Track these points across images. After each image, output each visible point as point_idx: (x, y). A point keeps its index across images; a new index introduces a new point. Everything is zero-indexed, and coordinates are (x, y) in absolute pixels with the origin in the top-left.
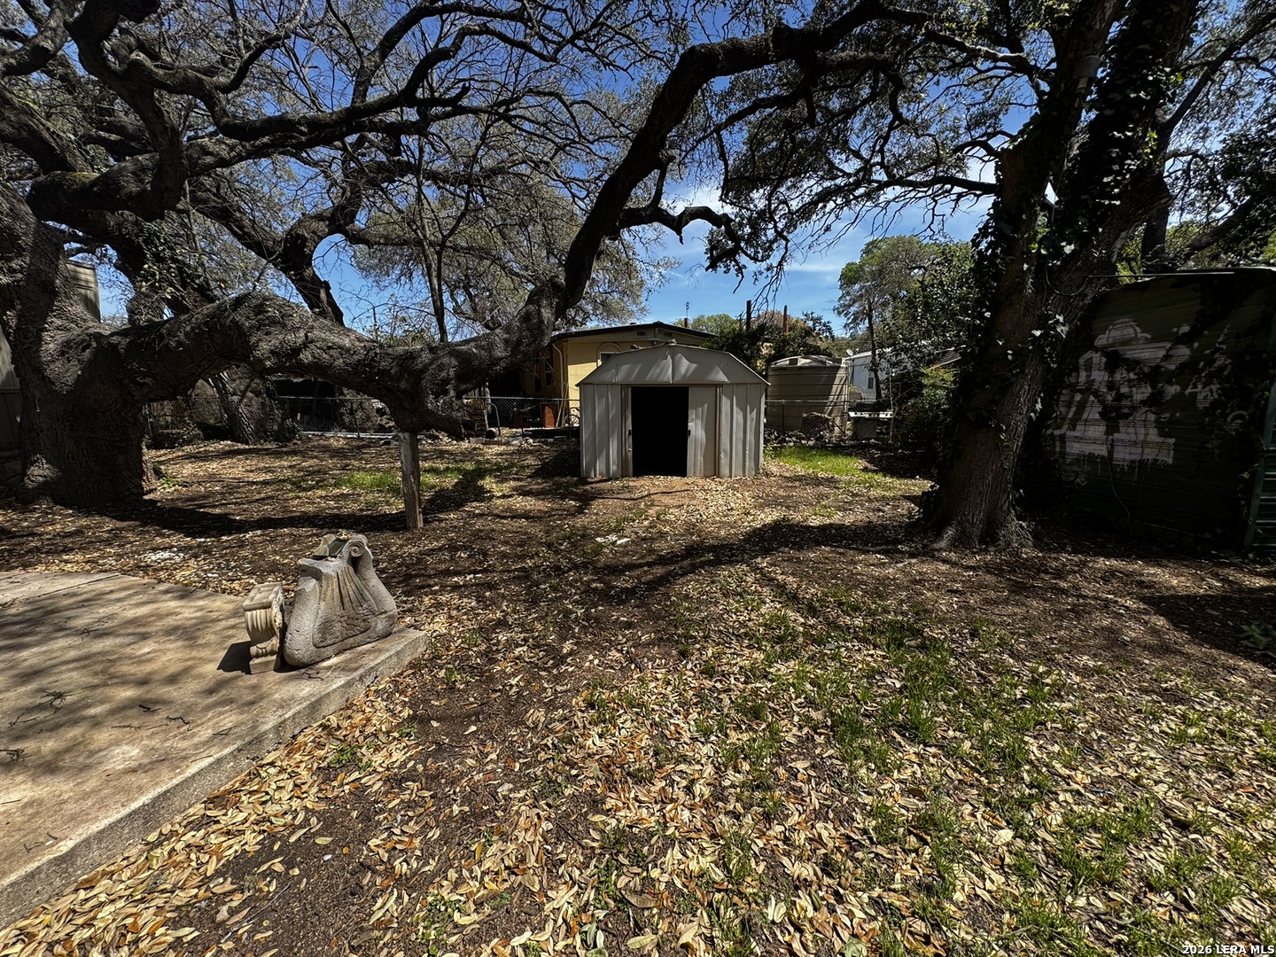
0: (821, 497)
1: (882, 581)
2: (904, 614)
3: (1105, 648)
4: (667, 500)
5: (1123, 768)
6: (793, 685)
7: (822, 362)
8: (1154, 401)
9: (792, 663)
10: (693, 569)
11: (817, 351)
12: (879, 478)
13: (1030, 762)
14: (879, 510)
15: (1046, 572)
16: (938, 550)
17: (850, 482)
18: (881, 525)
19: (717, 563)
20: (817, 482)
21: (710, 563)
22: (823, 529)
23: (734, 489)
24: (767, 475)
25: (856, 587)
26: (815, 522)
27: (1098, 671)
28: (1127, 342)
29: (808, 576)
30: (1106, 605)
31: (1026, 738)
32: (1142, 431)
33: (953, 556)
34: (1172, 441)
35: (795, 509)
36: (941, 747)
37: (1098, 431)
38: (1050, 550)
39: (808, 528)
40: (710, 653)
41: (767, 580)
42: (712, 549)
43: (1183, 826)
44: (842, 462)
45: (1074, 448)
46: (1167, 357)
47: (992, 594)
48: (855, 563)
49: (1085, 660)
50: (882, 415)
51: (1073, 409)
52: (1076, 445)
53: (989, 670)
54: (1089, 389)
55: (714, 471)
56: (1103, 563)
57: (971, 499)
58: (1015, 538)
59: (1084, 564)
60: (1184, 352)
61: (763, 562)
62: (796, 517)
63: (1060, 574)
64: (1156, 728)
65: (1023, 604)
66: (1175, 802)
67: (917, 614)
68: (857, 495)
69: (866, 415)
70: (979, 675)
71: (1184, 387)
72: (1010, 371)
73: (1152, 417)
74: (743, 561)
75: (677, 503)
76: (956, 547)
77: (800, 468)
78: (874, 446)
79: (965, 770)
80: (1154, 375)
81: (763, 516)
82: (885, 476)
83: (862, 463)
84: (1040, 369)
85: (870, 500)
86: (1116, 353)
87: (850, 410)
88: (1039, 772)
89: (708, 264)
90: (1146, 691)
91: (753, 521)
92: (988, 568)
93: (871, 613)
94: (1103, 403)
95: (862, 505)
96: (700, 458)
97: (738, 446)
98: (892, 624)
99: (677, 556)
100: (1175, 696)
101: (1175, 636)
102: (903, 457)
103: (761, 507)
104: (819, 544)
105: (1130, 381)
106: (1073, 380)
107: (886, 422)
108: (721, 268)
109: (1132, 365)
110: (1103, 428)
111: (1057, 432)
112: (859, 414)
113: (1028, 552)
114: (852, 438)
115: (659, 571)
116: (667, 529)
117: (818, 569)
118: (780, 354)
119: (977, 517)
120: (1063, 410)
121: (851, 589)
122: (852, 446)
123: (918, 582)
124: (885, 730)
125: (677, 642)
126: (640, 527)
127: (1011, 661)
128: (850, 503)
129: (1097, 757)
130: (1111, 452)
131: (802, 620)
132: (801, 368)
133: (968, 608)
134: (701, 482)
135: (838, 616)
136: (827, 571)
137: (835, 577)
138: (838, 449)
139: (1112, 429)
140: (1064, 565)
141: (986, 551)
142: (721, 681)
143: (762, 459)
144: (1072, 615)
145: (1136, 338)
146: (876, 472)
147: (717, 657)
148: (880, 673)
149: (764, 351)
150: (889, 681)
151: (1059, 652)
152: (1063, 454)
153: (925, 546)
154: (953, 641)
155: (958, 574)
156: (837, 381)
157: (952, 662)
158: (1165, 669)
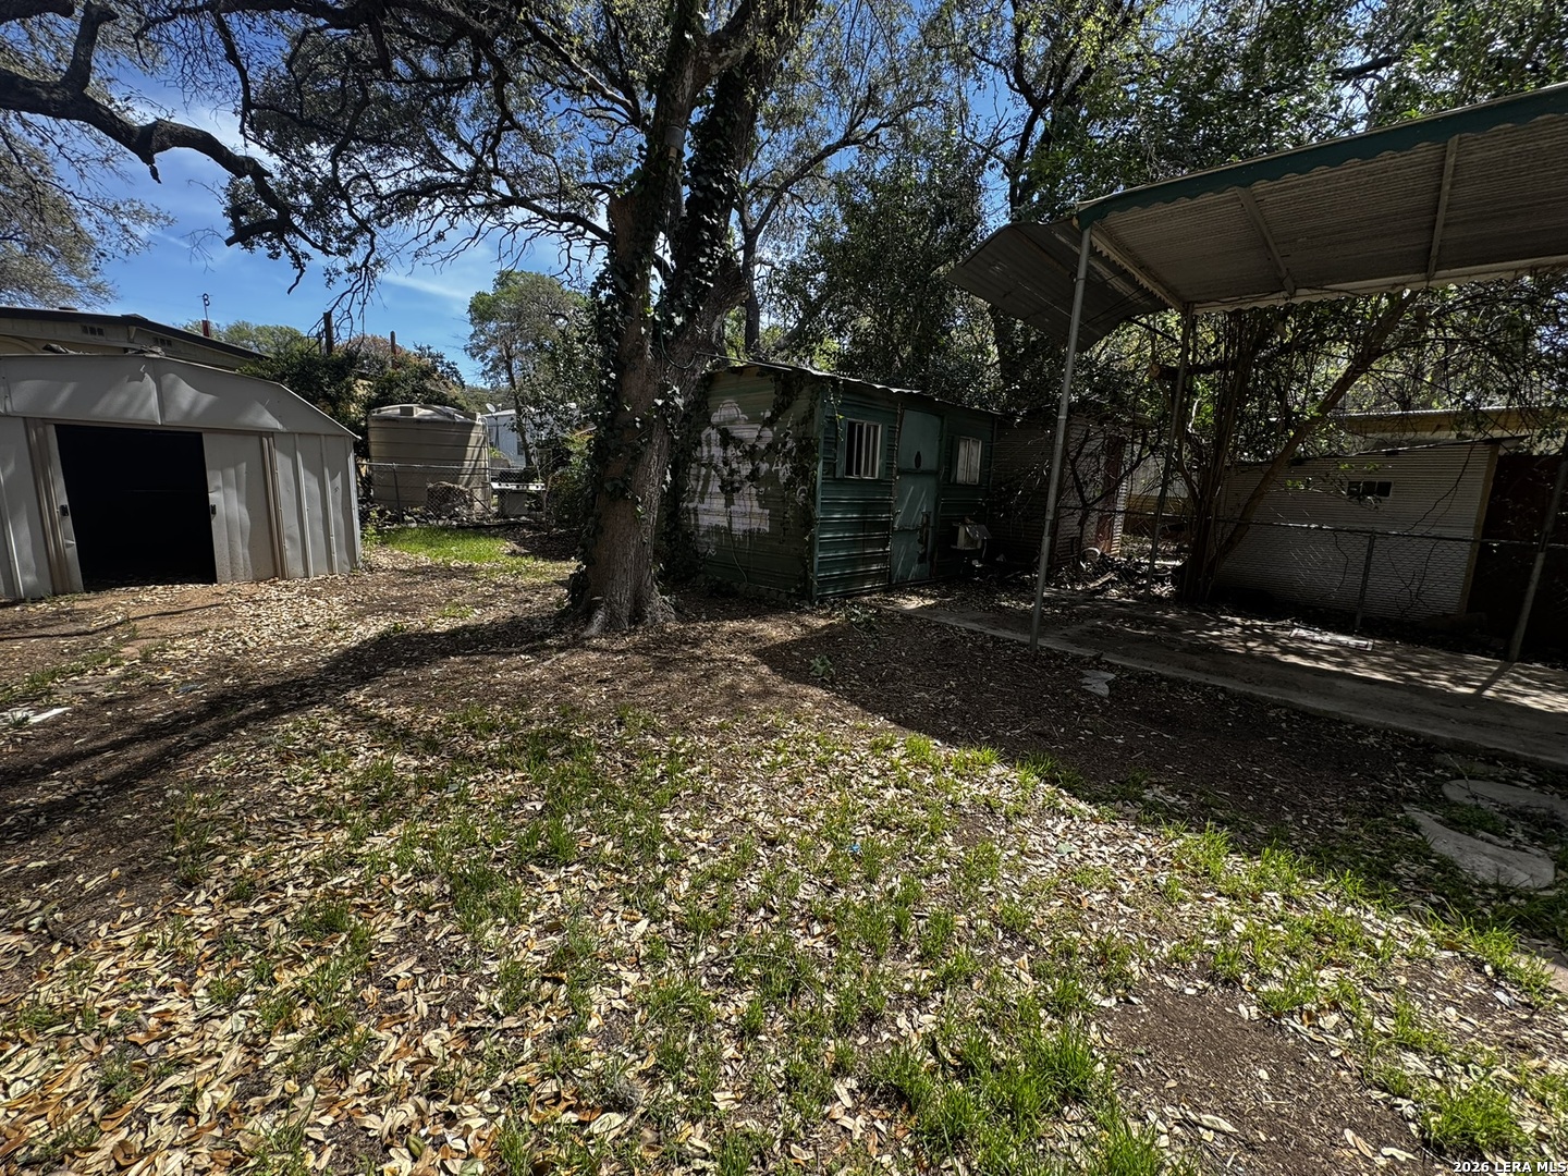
0: (453, 592)
1: (524, 687)
2: (549, 720)
3: (727, 704)
4: (168, 626)
5: (736, 812)
6: (395, 860)
7: (449, 415)
8: (754, 476)
9: (395, 830)
10: (220, 734)
11: (441, 400)
12: (529, 562)
13: (666, 839)
14: (527, 601)
15: (686, 643)
16: (588, 639)
17: (492, 570)
18: (528, 619)
19: (275, 712)
20: (450, 573)
21: (260, 716)
22: (452, 634)
23: (311, 594)
24: (371, 570)
25: (494, 701)
26: (442, 626)
27: (722, 727)
28: (732, 422)
29: (428, 700)
30: (729, 663)
31: (661, 816)
32: (748, 503)
33: (604, 642)
34: (767, 511)
35: (415, 612)
36: (583, 861)
37: (719, 503)
38: (689, 621)
39: (432, 636)
40: (246, 860)
41: (363, 719)
42: (265, 692)
43: (772, 843)
44: (483, 545)
45: (706, 521)
46: (759, 437)
47: (639, 676)
48: (495, 671)
49: (714, 720)
50: (532, 488)
51: (701, 483)
52: (706, 517)
53: (633, 757)
54: (710, 465)
55: (274, 569)
56: (730, 625)
57: (617, 577)
58: (659, 613)
59: (714, 629)
60: (768, 434)
61: (357, 697)
62: (415, 624)
63: (696, 643)
64: (758, 765)
65: (666, 679)
66: (770, 825)
67: (564, 716)
68: (501, 586)
69: (513, 487)
70: (624, 765)
71: (771, 466)
72: (639, 440)
73: (754, 491)
74: (322, 701)
75: (189, 628)
76: (607, 632)
77: (424, 558)
78: (524, 524)
79: (606, 875)
80: (751, 454)
81: (361, 629)
82: (536, 559)
83: (511, 545)
84: (666, 439)
85: (517, 591)
86: (725, 429)
87: (493, 480)
88: (674, 846)
89: (231, 233)
90: (753, 735)
91: (344, 638)
92: (636, 650)
93: (511, 729)
94: (721, 476)
95: (507, 598)
96: (242, 551)
97: (313, 530)
98: (534, 737)
99: (189, 718)
100: (771, 733)
101: (774, 680)
102: (558, 537)
103: (360, 616)
104: (445, 654)
105: (737, 457)
106: (699, 455)
107: (536, 496)
108: (262, 250)
109: (739, 442)
110: (723, 501)
111: (691, 506)
112: (504, 486)
113: (672, 626)
114: (497, 516)
115: (142, 752)
116: (169, 674)
117: (443, 688)
118: (384, 399)
119: (623, 596)
120: (693, 483)
121: (487, 705)
122: (499, 526)
123: (566, 679)
124: (521, 869)
125: (175, 866)
126: (100, 682)
127: (654, 740)
128: (491, 597)
129: (719, 809)
130: (730, 523)
131: (416, 763)
132: (419, 421)
133: (616, 696)
134: (247, 589)
135: (469, 743)
136: (456, 688)
137: (468, 695)
138: (478, 530)
139: (729, 502)
140: (700, 633)
141: (635, 631)
142: (267, 900)
143: (359, 549)
144: (704, 680)
145: (738, 418)
146: (525, 555)
147: (263, 863)
148: (517, 800)
149: (360, 392)
150: (528, 806)
151: (693, 718)
152: (697, 526)
153: (575, 636)
154: (600, 736)
155: (608, 661)
156: (472, 442)
157: (599, 759)
158: (767, 710)
